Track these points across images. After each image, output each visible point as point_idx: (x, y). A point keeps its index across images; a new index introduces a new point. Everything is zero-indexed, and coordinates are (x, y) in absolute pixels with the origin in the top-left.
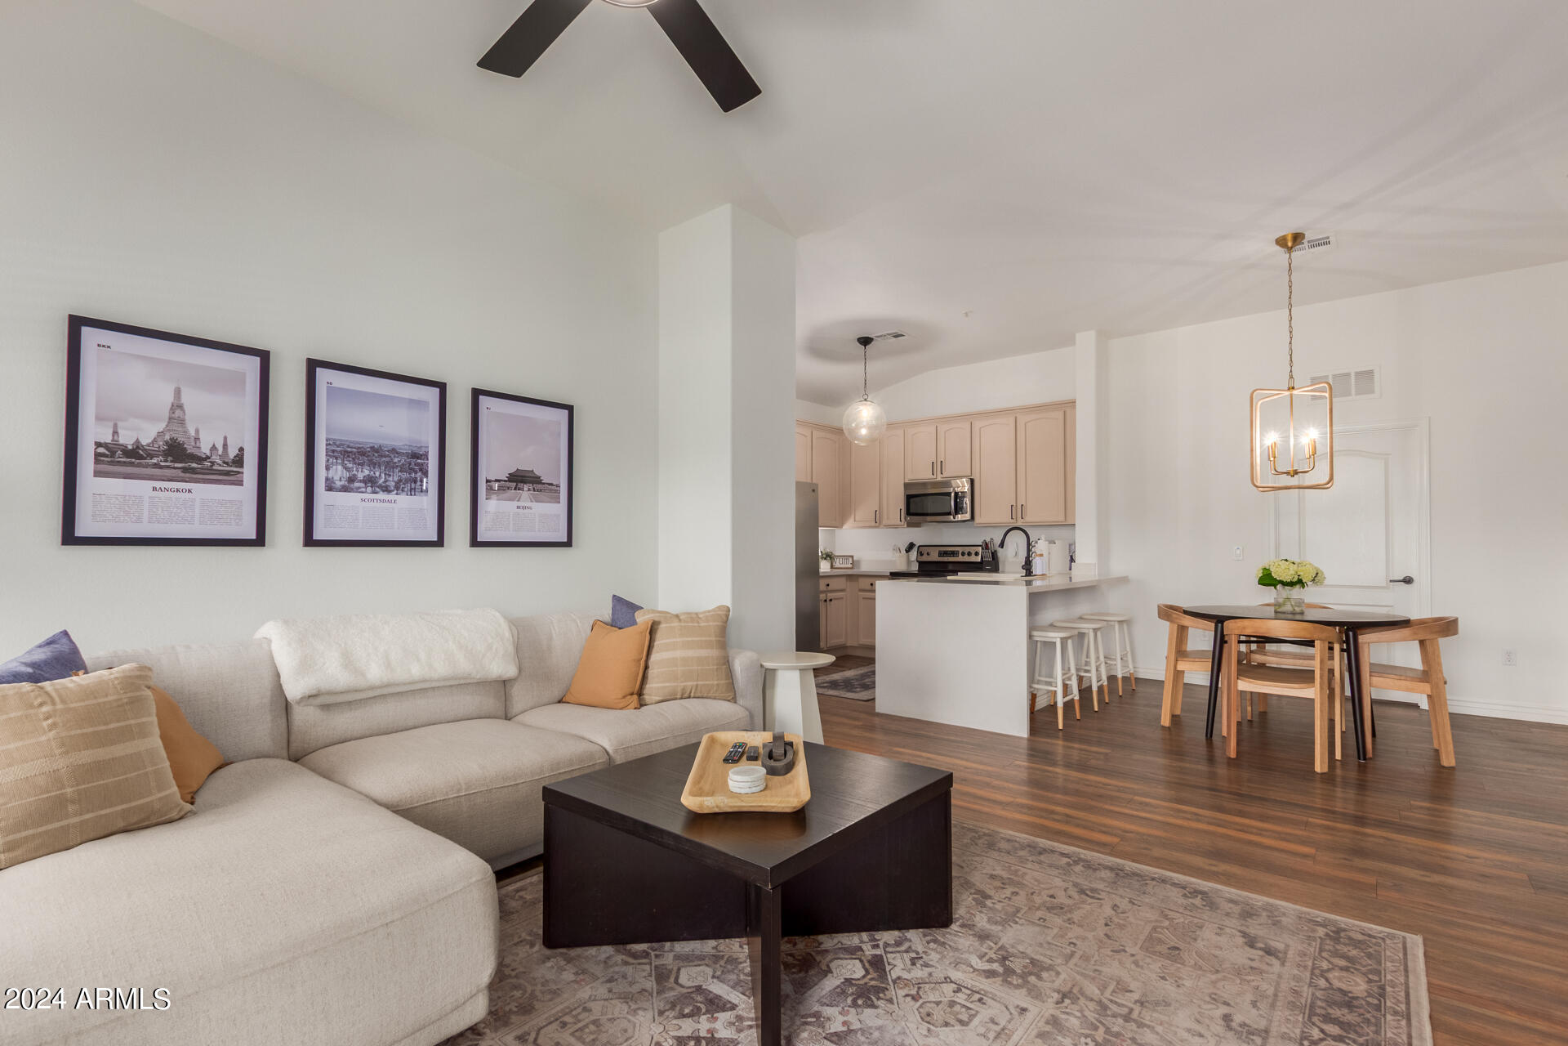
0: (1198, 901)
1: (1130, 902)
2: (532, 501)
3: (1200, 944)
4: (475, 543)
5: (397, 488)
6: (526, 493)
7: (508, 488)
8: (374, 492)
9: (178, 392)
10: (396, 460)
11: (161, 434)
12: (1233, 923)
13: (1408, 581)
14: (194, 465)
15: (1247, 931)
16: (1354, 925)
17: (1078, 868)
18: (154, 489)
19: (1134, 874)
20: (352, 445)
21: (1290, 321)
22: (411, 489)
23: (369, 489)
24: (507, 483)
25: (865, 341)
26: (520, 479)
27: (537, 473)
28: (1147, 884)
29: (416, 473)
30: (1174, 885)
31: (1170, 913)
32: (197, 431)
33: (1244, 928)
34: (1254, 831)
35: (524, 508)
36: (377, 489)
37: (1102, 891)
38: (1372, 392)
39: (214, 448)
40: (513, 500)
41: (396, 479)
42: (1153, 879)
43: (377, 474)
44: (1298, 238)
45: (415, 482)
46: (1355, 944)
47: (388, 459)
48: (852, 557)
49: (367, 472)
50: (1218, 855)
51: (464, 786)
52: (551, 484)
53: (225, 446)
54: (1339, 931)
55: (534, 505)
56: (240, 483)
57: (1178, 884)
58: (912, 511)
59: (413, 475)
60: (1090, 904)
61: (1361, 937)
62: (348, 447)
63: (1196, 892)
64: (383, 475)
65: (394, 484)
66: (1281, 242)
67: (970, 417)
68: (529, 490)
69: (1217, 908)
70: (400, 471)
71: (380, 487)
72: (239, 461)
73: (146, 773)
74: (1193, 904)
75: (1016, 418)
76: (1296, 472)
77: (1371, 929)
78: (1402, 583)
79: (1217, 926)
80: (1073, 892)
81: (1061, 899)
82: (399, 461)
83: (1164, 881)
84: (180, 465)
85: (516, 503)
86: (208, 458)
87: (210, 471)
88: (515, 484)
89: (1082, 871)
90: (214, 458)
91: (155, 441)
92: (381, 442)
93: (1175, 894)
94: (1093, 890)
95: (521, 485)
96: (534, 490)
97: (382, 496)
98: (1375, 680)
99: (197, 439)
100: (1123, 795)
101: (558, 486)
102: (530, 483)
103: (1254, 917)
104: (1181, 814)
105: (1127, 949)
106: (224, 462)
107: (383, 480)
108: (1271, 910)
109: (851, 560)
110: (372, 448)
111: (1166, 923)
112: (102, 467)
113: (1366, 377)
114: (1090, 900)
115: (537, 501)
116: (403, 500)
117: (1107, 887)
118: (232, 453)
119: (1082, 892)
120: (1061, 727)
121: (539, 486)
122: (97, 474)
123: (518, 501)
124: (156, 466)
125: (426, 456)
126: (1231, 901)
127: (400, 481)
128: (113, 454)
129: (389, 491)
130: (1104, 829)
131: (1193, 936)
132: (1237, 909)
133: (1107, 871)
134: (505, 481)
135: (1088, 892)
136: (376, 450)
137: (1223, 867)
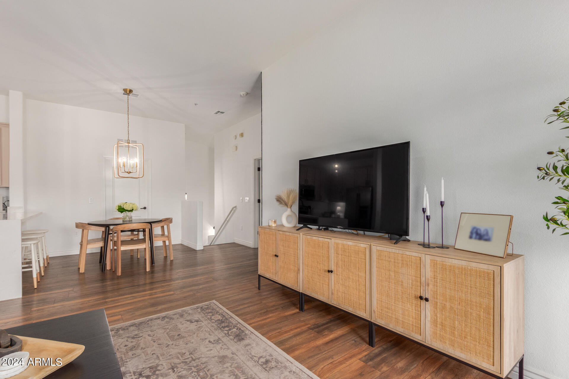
0: (166, 320)
1: (151, 331)
3: (182, 330)
12: (181, 320)
13: (145, 208)
15: (187, 319)
16: (203, 305)
17: (121, 332)
19: (141, 323)
21: (128, 119)
28: (148, 323)
30: (155, 319)
31: (165, 327)
33: (185, 319)
34: (153, 294)
37: (139, 334)
42: (148, 321)
44: (131, 91)
46: (207, 308)
50: (153, 305)
54: (202, 308)
57: (156, 318)
60: (141, 340)
61: (207, 307)
63: (164, 318)
66: (125, 90)
69: (174, 319)
74: (167, 321)
76: (130, 172)
77: (206, 304)
79: (179, 323)
80: (130, 340)
81: (130, 345)
83: (151, 320)
89: (124, 332)
93: (159, 321)
94: (136, 335)
98: (155, 239)
100: (101, 301)
103: (184, 315)
104: (128, 299)
105: (169, 344)
108: (184, 311)
111: (168, 330)
114: (140, 339)
117: (138, 331)
119: (133, 338)
120: (36, 287)
126: (174, 315)
130: (111, 315)
131: (178, 329)
132: (177, 316)
133: (132, 327)
135: (135, 337)
137: (160, 307)
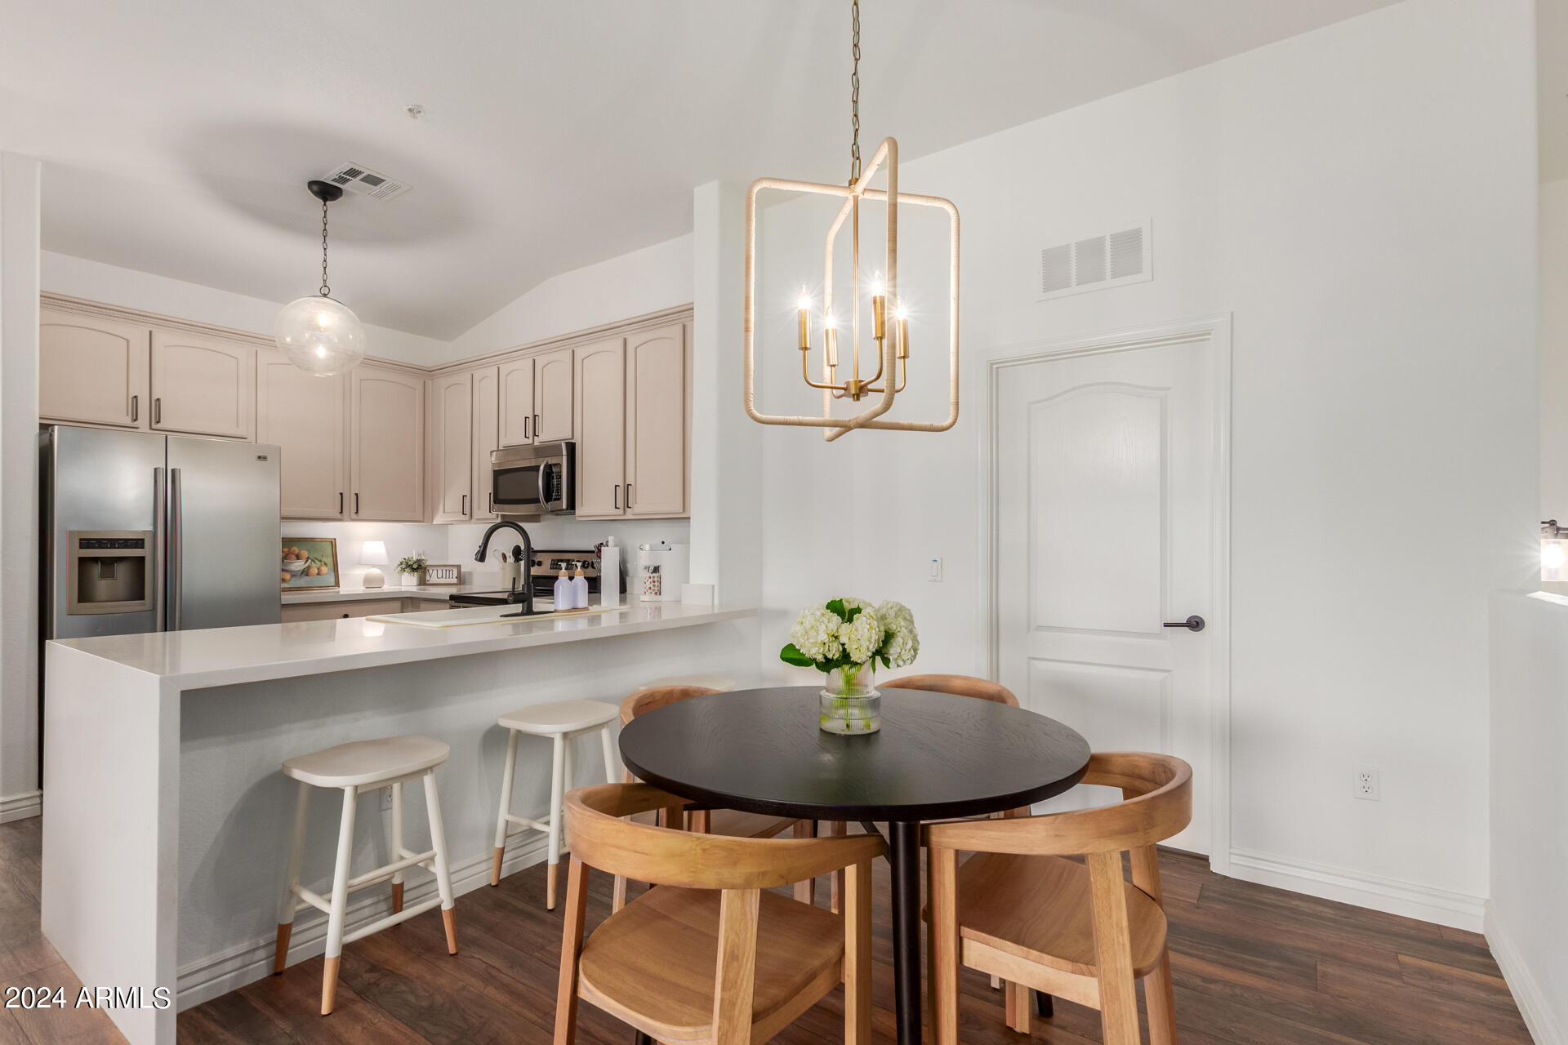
13: (1195, 624)
25: (326, 192)
38: (1139, 271)
48: (459, 567)
58: (501, 497)
67: (570, 342)
75: (625, 340)
78: (1187, 628)
109: (455, 571)
113: (1129, 244)
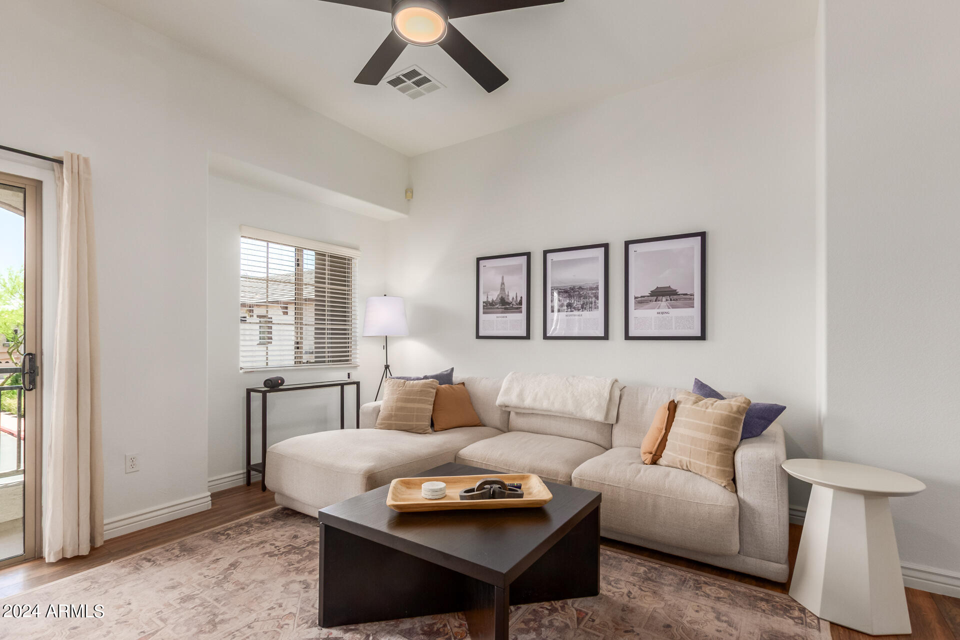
2: (669, 308)
4: (627, 337)
5: (582, 308)
6: (664, 303)
7: (650, 301)
8: (571, 311)
9: (503, 278)
10: (581, 293)
11: (498, 295)
14: (508, 306)
18: (497, 317)
20: (561, 288)
22: (590, 308)
23: (569, 310)
24: (650, 298)
26: (660, 294)
27: (673, 287)
29: (592, 298)
32: (508, 292)
35: (663, 313)
36: (573, 309)
39: (513, 298)
40: (654, 309)
41: (582, 303)
43: (573, 302)
45: (591, 303)
47: (578, 293)
49: (568, 301)
51: (486, 459)
52: (686, 294)
53: (516, 297)
55: (672, 311)
56: (521, 312)
59: (590, 300)
62: (560, 289)
64: (575, 302)
65: (580, 306)
68: (667, 300)
70: (584, 298)
71: (574, 308)
72: (521, 303)
73: (413, 415)
82: (583, 293)
84: (503, 307)
85: (657, 311)
86: (512, 303)
87: (513, 308)
88: (655, 298)
90: (514, 303)
91: (497, 298)
92: (574, 284)
95: (660, 298)
96: (671, 300)
97: (576, 313)
99: (508, 295)
101: (692, 295)
102: (667, 295)
106: (517, 304)
107: (575, 304)
110: (570, 288)
112: (486, 310)
115: (673, 308)
116: (586, 314)
118: (519, 299)
121: (675, 297)
122: (484, 313)
123: (659, 308)
124: (498, 308)
125: (597, 288)
127: (584, 304)
128: (487, 304)
129: (579, 310)
134: (648, 296)
136: (573, 289)
